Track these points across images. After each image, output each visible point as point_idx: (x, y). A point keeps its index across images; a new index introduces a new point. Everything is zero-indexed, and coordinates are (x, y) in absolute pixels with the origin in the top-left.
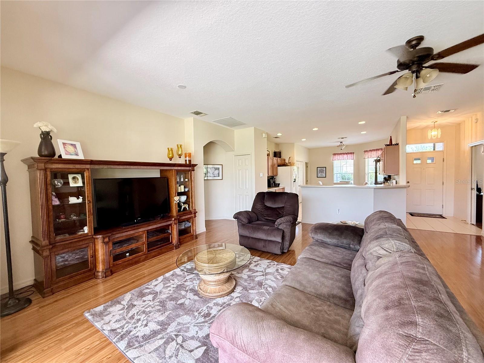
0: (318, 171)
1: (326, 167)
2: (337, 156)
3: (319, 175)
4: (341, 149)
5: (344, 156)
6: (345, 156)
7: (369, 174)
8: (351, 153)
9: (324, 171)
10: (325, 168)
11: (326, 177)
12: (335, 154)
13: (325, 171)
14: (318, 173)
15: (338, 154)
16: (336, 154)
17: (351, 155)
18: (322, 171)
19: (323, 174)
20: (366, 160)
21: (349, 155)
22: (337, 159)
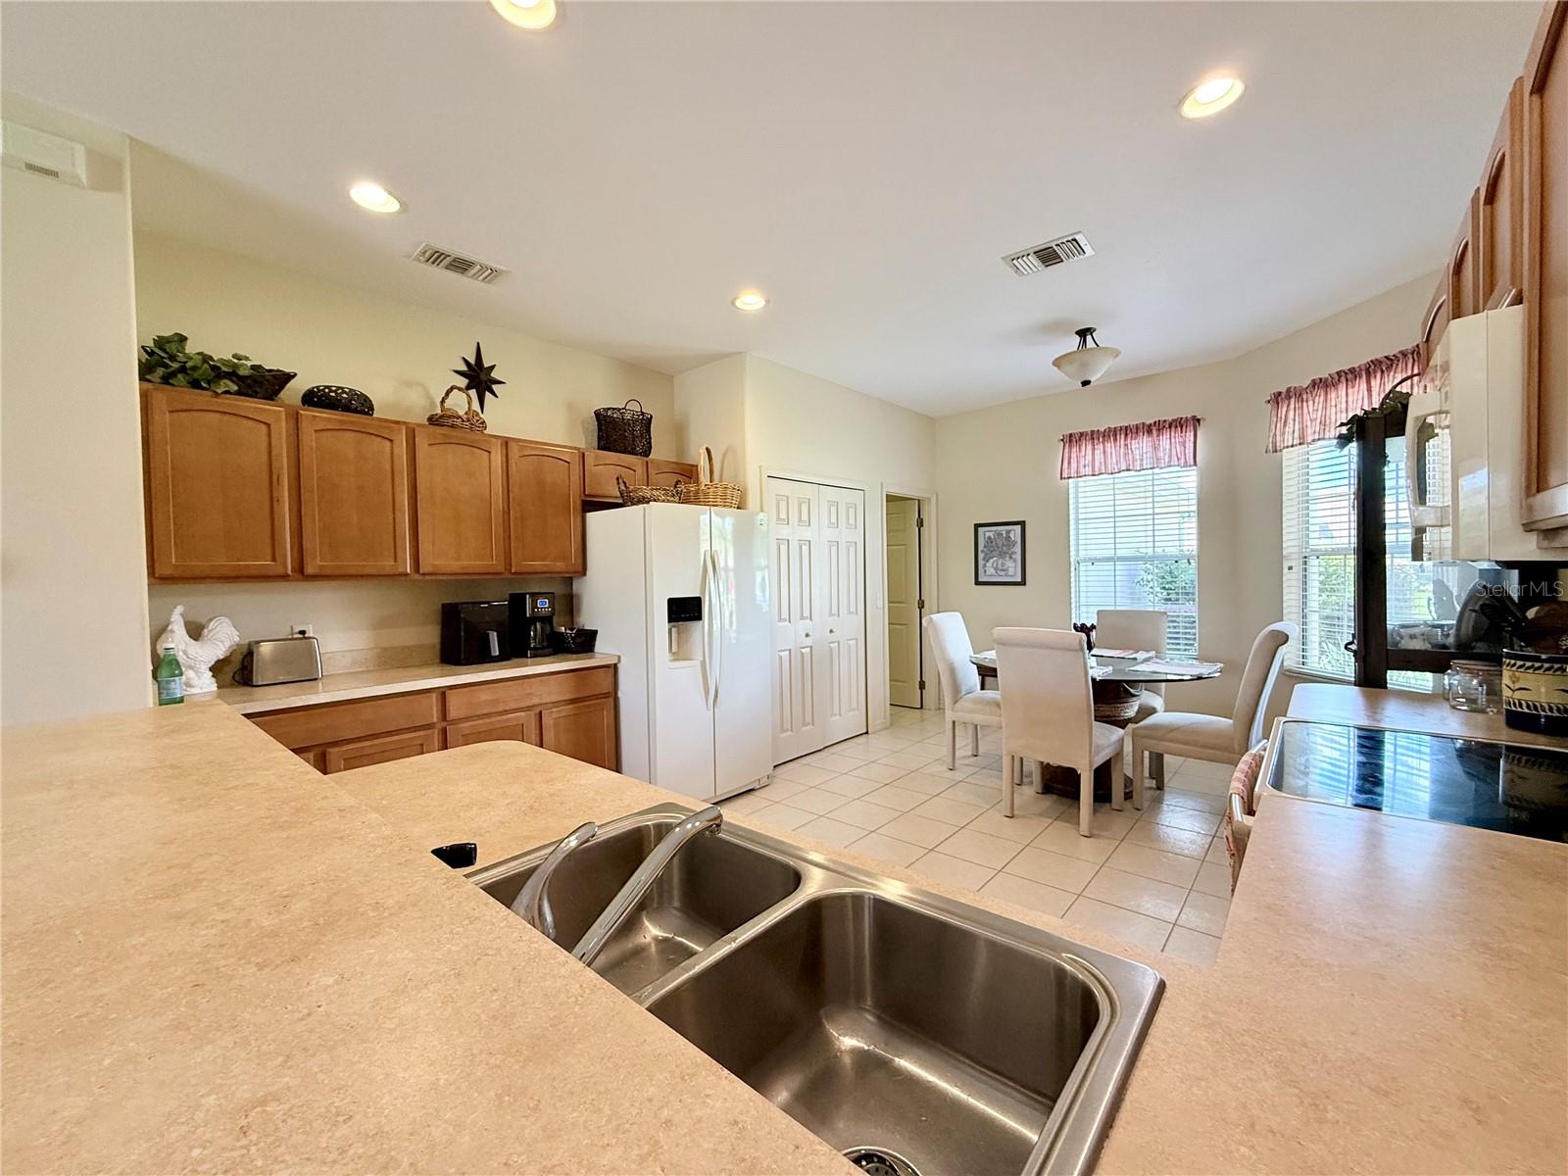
0: (981, 548)
1: (1022, 524)
2: (1087, 448)
3: (989, 572)
4: (1086, 383)
5: (1134, 444)
6: (1141, 445)
7: (1313, 562)
8: (1178, 424)
9: (1015, 542)
10: (1018, 528)
11: (1023, 583)
12: (1072, 440)
13: (1018, 549)
14: (981, 556)
15: (1093, 436)
16: (1082, 434)
17: (1177, 436)
18: (998, 548)
19: (1009, 564)
20: (1290, 458)
21: (1165, 441)
22: (1088, 470)
